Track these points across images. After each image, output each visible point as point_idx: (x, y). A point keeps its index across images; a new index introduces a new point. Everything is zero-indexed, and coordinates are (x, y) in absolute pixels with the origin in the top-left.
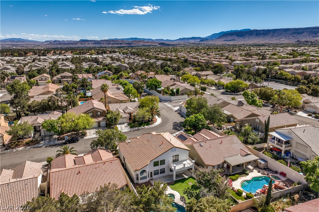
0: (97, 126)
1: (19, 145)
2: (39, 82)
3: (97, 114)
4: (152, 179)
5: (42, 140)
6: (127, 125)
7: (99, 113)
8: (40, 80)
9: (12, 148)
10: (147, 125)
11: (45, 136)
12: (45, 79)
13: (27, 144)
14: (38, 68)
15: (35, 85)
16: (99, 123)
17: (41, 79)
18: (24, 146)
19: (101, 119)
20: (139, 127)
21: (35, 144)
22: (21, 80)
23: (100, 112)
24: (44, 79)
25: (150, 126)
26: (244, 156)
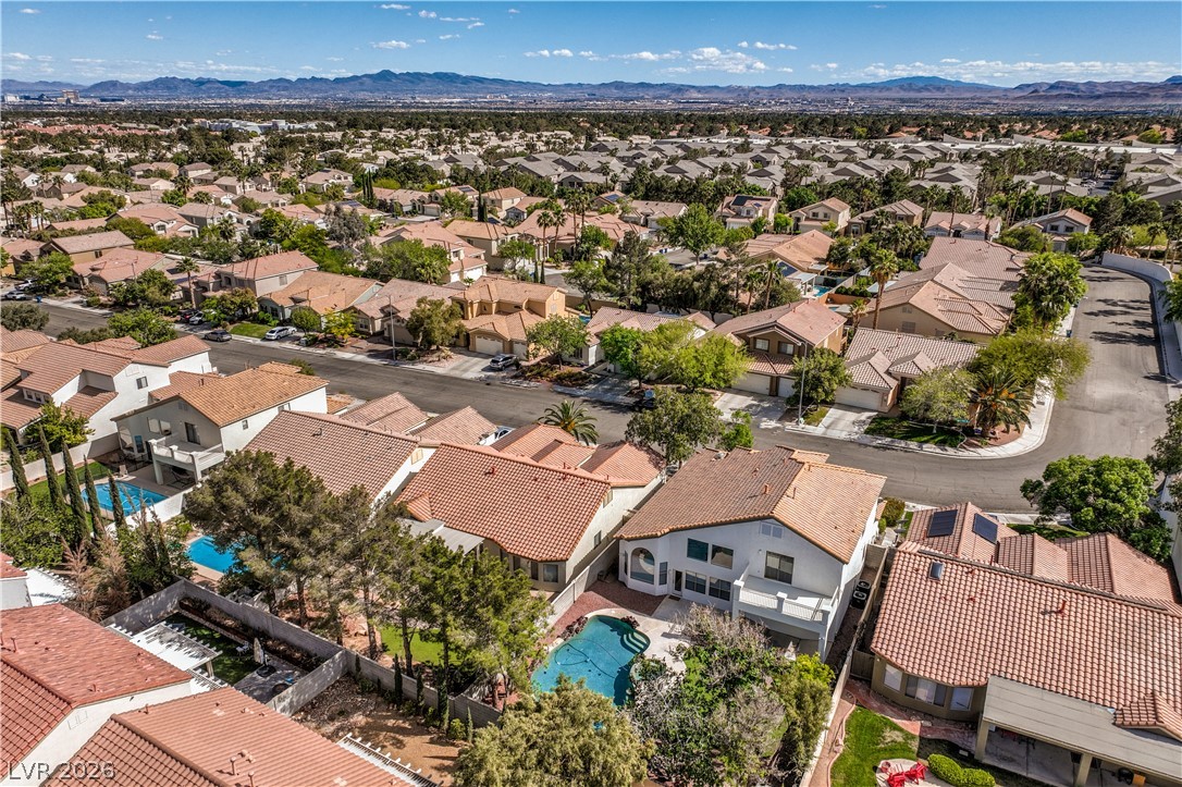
0: (767, 392)
1: (542, 376)
2: (803, 222)
3: (783, 349)
4: (678, 599)
5: (597, 381)
6: (869, 418)
7: (790, 349)
8: (807, 219)
9: (526, 379)
10: (942, 443)
11: (616, 373)
12: (826, 215)
13: (560, 380)
14: (842, 178)
15: (788, 231)
16: (775, 381)
17: (814, 214)
18: (551, 381)
19: (783, 369)
20: (901, 439)
21: (573, 386)
22: (757, 212)
23: (794, 344)
24: (821, 216)
25: (951, 451)
26: (1121, 726)
